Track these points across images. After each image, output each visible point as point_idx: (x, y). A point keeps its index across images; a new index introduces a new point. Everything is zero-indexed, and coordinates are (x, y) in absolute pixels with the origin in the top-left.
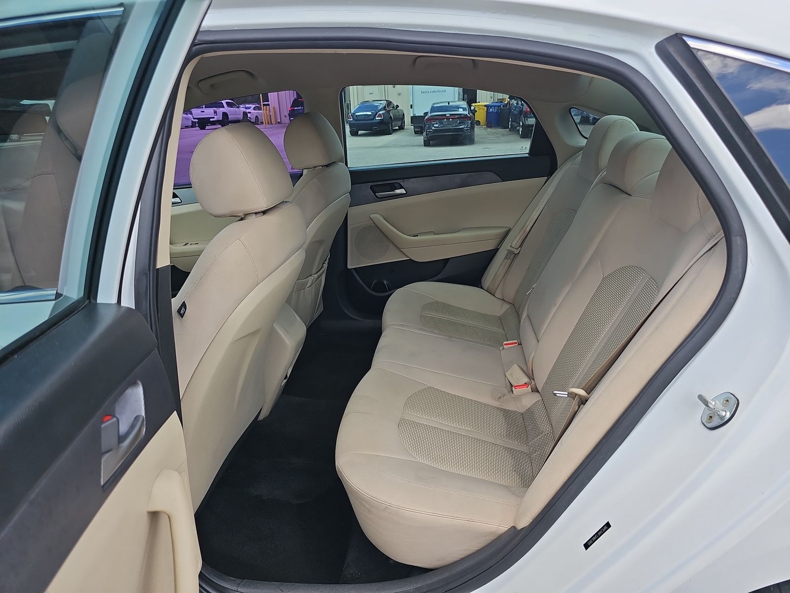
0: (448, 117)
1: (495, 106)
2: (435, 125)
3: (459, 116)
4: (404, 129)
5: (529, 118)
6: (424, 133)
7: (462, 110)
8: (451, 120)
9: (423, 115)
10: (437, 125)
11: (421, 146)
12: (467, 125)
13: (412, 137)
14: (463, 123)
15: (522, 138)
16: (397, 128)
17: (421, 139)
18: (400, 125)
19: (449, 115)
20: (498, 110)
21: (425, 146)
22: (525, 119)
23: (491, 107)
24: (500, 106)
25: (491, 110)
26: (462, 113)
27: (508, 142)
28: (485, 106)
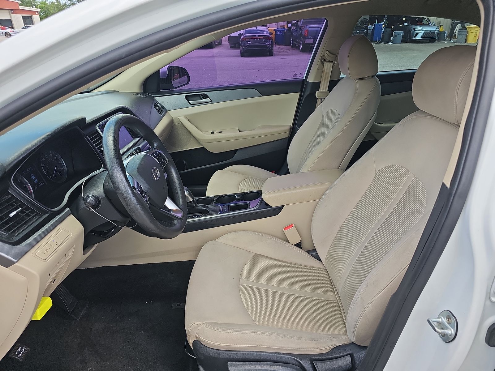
0: (257, 37)
1: (281, 31)
2: (248, 43)
3: (264, 37)
4: (221, 45)
5: (307, 39)
6: (241, 48)
7: (265, 32)
8: (259, 39)
9: (238, 35)
10: (250, 43)
11: (238, 56)
12: (269, 43)
13: (229, 50)
14: (266, 41)
15: (302, 52)
16: (217, 44)
17: (238, 51)
18: (219, 42)
19: (258, 36)
20: (283, 33)
21: (241, 56)
22: (304, 40)
23: (278, 31)
24: (285, 31)
25: (278, 33)
26: (265, 35)
27: (292, 55)
28: (274, 30)
